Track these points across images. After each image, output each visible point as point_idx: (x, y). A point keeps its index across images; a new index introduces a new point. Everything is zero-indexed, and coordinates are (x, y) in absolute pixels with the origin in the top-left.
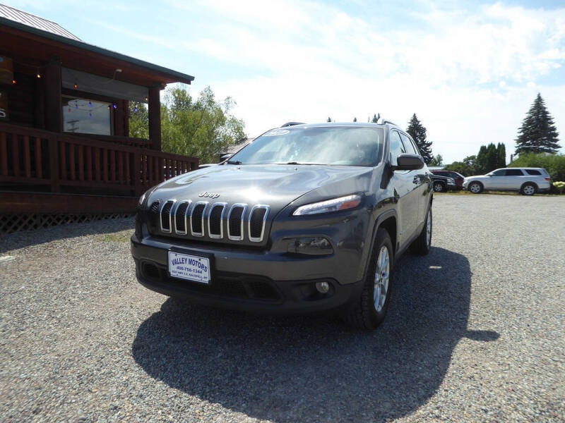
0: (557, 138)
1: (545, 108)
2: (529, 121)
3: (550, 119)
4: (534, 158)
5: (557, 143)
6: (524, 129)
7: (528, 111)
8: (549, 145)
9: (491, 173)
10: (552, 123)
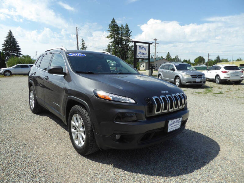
0: (20, 50)
1: (13, 37)
2: (7, 42)
3: (16, 42)
4: (18, 59)
5: (20, 53)
6: (5, 45)
7: (6, 37)
8: (17, 53)
9: (14, 66)
10: (17, 44)
